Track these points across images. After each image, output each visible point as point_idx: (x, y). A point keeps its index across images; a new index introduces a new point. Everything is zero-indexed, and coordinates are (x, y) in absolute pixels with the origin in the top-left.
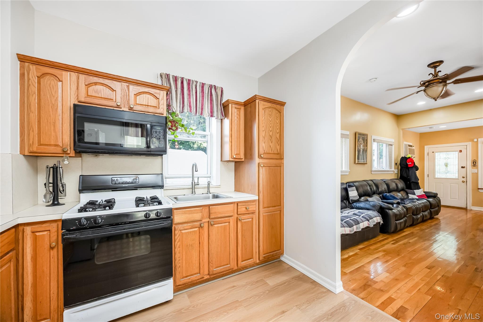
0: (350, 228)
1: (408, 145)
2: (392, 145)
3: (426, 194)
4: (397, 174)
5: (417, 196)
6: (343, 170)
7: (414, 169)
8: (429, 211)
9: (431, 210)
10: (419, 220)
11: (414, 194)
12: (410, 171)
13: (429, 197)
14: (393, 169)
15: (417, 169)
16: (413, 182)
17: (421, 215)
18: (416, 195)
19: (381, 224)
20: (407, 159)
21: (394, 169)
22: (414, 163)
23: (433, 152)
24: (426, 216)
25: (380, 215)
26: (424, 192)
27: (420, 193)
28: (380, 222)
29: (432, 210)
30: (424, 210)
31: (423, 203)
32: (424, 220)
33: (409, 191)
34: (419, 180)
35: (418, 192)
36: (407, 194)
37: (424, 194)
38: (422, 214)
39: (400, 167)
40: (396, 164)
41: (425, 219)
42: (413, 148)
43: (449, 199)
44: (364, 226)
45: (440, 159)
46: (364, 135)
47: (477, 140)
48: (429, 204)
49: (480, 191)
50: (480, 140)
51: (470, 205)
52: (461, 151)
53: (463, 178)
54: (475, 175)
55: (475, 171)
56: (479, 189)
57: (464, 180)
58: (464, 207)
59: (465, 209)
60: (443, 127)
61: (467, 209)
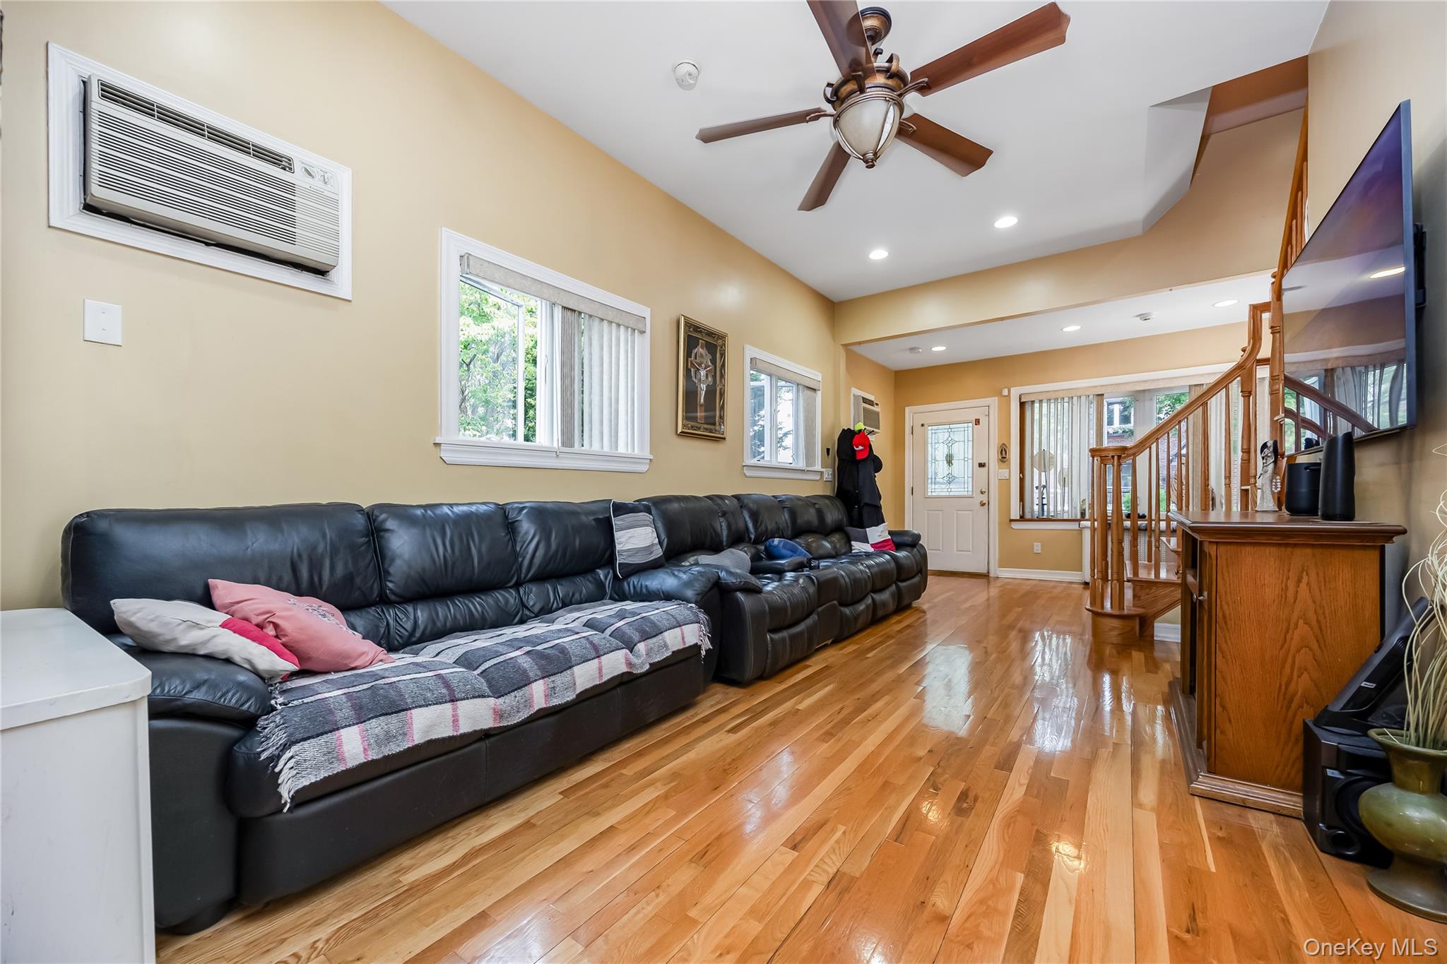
0: (501, 700)
1: (863, 398)
2: (814, 390)
3: (894, 539)
4: (830, 483)
5: (871, 545)
6: (619, 451)
7: (870, 465)
8: (894, 587)
9: (899, 584)
10: (860, 624)
11: (865, 540)
12: (860, 473)
13: (899, 546)
14: (818, 467)
15: (878, 465)
16: (866, 504)
17: (869, 601)
18: (868, 543)
19: (703, 653)
20: (855, 435)
21: (822, 467)
22: (870, 446)
23: (923, 425)
24: (884, 604)
25: (702, 616)
26: (890, 533)
27: (880, 536)
28: (696, 647)
29: (902, 585)
30: (878, 586)
31: (880, 565)
32: (877, 618)
33: (852, 530)
34: (880, 499)
35: (877, 534)
36: (848, 540)
37: (890, 537)
38: (873, 599)
39: (839, 460)
40: (828, 450)
41: (880, 613)
42: (875, 408)
43: (955, 552)
44: (601, 676)
45: (937, 446)
46: (711, 334)
47: (1009, 391)
48: (895, 568)
49: (1016, 526)
50: (1015, 392)
51: (997, 566)
52: (977, 422)
53: (982, 493)
54: (1006, 483)
55: (1004, 473)
56: (1012, 523)
57: (984, 498)
58: (983, 570)
59: (985, 576)
60: (939, 350)
61: (988, 576)
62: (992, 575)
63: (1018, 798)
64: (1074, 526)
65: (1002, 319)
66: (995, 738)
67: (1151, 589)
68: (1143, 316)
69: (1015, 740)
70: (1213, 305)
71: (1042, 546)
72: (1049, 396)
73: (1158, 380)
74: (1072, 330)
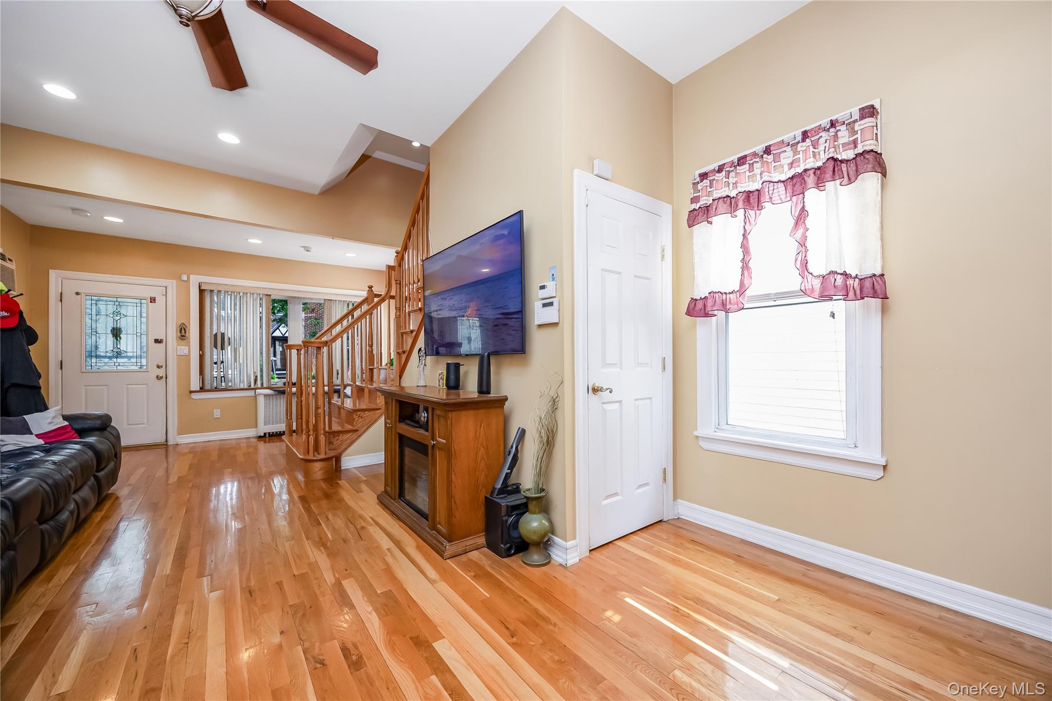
3: (74, 425)
5: (39, 436)
7: (22, 336)
8: (93, 480)
9: (98, 474)
10: (66, 532)
11: (26, 431)
13: (83, 432)
15: (32, 336)
16: (18, 385)
17: (73, 505)
18: (33, 434)
22: (21, 313)
23: (77, 294)
24: (86, 502)
26: (65, 418)
27: (50, 423)
29: (101, 473)
30: (78, 483)
31: (72, 457)
32: (80, 522)
34: (39, 377)
35: (43, 422)
37: (66, 423)
38: (74, 501)
41: (83, 515)
42: (9, 265)
43: (125, 426)
45: (98, 317)
47: (188, 278)
48: (93, 455)
49: (194, 396)
50: (195, 280)
51: (176, 434)
52: (153, 300)
53: (158, 367)
54: (184, 360)
55: (183, 350)
56: (192, 394)
57: (161, 372)
58: (160, 439)
59: (164, 446)
60: (114, 220)
61: (167, 445)
62: (171, 442)
63: (378, 626)
64: (251, 393)
65: (206, 217)
66: (319, 589)
67: (339, 436)
68: (306, 248)
69: (333, 581)
70: (344, 254)
71: (221, 411)
72: (227, 289)
73: (307, 292)
74: (255, 242)
